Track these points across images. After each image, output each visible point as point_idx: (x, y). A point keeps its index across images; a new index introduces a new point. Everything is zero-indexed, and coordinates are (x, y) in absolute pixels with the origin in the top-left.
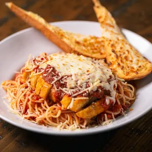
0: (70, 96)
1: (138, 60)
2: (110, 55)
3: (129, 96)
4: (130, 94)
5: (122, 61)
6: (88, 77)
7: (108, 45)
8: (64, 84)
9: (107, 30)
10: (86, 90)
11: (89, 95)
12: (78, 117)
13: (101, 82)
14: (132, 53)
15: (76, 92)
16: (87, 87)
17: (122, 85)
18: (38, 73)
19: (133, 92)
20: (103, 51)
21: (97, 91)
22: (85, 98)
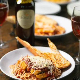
0: (34, 69)
1: (65, 61)
2: (54, 59)
3: (58, 73)
4: (59, 73)
5: (58, 61)
6: (42, 63)
7: (53, 56)
8: (32, 65)
9: (53, 50)
10: (40, 67)
11: (41, 69)
12: (36, 78)
13: (47, 65)
14: (62, 58)
15: (37, 68)
16: (41, 67)
17: (56, 69)
18: (23, 61)
19: (60, 72)
20: (51, 58)
21: (45, 68)
22: (40, 70)
